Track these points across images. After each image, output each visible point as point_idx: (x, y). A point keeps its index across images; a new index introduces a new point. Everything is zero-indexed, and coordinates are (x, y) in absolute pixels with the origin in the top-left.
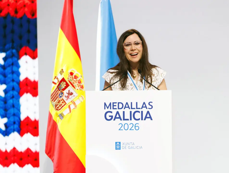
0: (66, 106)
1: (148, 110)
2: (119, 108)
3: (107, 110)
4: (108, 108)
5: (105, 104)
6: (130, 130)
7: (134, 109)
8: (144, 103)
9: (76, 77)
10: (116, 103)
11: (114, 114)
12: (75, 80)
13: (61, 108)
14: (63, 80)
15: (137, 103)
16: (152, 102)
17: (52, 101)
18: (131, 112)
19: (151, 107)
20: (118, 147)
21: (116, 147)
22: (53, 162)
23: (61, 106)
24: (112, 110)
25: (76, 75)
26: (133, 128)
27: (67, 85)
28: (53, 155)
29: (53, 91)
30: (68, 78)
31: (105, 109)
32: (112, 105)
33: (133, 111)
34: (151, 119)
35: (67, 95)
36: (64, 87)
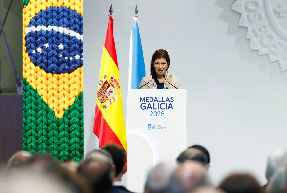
0: (108, 100)
1: (170, 102)
2: (150, 101)
3: (142, 102)
4: (143, 101)
5: (141, 98)
6: (158, 116)
9: (115, 80)
10: (148, 97)
12: (114, 82)
13: (105, 101)
14: (106, 82)
15: (163, 97)
16: (173, 97)
17: (98, 96)
18: (158, 104)
19: (172, 100)
20: (149, 128)
22: (99, 139)
23: (105, 100)
24: (145, 102)
25: (115, 79)
26: (160, 115)
27: (109, 86)
29: (99, 89)
30: (110, 81)
32: (146, 99)
34: (173, 109)
35: (109, 92)
36: (107, 87)
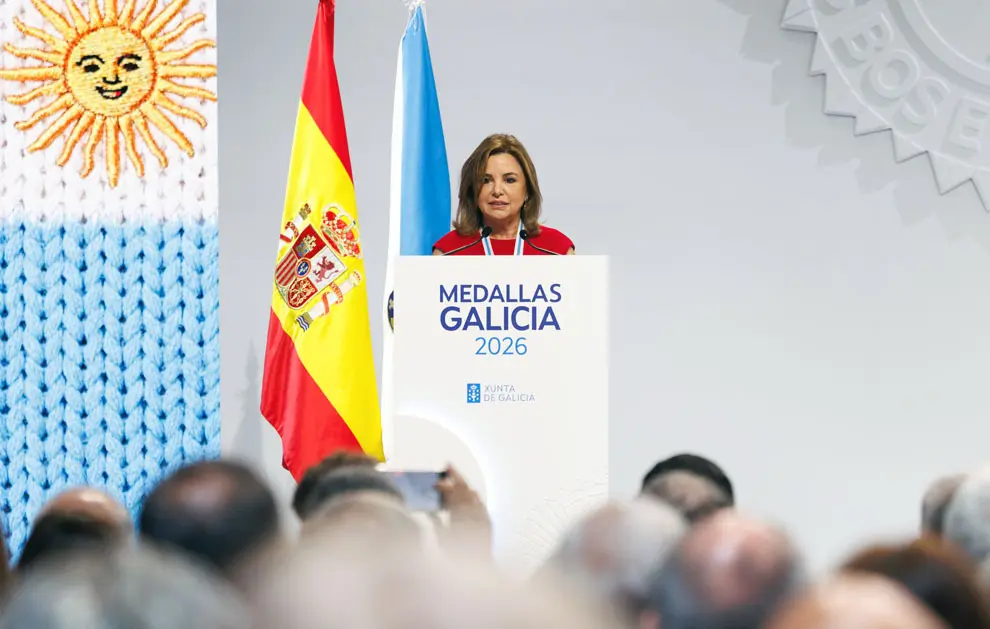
0: (317, 297)
1: (549, 304)
2: (476, 300)
3: (446, 304)
4: (449, 299)
5: (442, 289)
6: (505, 353)
7: (516, 301)
8: (540, 287)
9: (341, 225)
10: (470, 286)
11: (464, 315)
12: (340, 231)
13: (305, 301)
14: (309, 231)
15: (521, 287)
16: (559, 285)
17: (280, 282)
18: (506, 309)
19: (556, 297)
20: (474, 397)
21: (469, 397)
22: (281, 436)
23: (305, 297)
24: (459, 304)
25: (343, 219)
26: (512, 349)
27: (320, 245)
28: (282, 418)
29: (283, 258)
30: (322, 227)
31: (442, 300)
32: (460, 292)
33: (512, 307)
34: (558, 328)
35: (319, 269)
36: (311, 250)
